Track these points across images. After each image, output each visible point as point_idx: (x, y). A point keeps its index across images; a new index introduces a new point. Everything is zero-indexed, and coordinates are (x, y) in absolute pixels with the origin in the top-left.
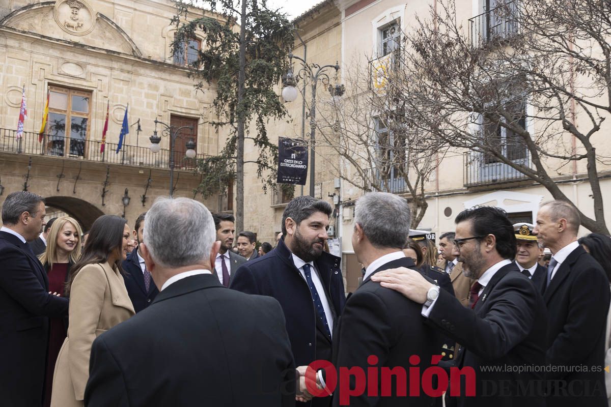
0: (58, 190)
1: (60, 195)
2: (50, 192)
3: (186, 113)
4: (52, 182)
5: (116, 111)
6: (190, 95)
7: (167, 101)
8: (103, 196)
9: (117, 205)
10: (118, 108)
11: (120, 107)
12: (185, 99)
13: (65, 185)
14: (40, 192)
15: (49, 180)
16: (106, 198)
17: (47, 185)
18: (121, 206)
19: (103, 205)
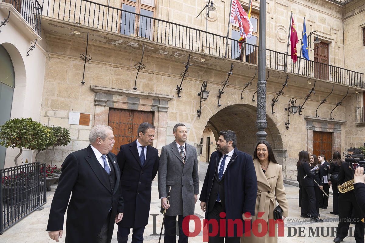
0: (242, 98)
1: (243, 102)
2: (236, 99)
3: (324, 37)
4: (237, 91)
5: (279, 31)
6: (325, 23)
7: (312, 26)
8: (273, 105)
9: (282, 114)
10: (280, 29)
11: (282, 28)
12: (323, 25)
13: (246, 93)
14: (229, 99)
15: (235, 89)
16: (274, 107)
17: (234, 93)
18: (284, 115)
19: (273, 113)
